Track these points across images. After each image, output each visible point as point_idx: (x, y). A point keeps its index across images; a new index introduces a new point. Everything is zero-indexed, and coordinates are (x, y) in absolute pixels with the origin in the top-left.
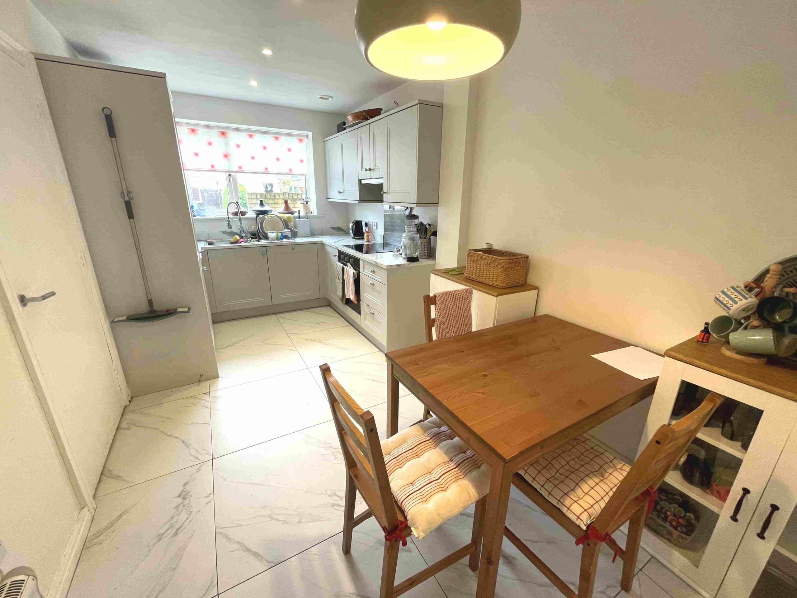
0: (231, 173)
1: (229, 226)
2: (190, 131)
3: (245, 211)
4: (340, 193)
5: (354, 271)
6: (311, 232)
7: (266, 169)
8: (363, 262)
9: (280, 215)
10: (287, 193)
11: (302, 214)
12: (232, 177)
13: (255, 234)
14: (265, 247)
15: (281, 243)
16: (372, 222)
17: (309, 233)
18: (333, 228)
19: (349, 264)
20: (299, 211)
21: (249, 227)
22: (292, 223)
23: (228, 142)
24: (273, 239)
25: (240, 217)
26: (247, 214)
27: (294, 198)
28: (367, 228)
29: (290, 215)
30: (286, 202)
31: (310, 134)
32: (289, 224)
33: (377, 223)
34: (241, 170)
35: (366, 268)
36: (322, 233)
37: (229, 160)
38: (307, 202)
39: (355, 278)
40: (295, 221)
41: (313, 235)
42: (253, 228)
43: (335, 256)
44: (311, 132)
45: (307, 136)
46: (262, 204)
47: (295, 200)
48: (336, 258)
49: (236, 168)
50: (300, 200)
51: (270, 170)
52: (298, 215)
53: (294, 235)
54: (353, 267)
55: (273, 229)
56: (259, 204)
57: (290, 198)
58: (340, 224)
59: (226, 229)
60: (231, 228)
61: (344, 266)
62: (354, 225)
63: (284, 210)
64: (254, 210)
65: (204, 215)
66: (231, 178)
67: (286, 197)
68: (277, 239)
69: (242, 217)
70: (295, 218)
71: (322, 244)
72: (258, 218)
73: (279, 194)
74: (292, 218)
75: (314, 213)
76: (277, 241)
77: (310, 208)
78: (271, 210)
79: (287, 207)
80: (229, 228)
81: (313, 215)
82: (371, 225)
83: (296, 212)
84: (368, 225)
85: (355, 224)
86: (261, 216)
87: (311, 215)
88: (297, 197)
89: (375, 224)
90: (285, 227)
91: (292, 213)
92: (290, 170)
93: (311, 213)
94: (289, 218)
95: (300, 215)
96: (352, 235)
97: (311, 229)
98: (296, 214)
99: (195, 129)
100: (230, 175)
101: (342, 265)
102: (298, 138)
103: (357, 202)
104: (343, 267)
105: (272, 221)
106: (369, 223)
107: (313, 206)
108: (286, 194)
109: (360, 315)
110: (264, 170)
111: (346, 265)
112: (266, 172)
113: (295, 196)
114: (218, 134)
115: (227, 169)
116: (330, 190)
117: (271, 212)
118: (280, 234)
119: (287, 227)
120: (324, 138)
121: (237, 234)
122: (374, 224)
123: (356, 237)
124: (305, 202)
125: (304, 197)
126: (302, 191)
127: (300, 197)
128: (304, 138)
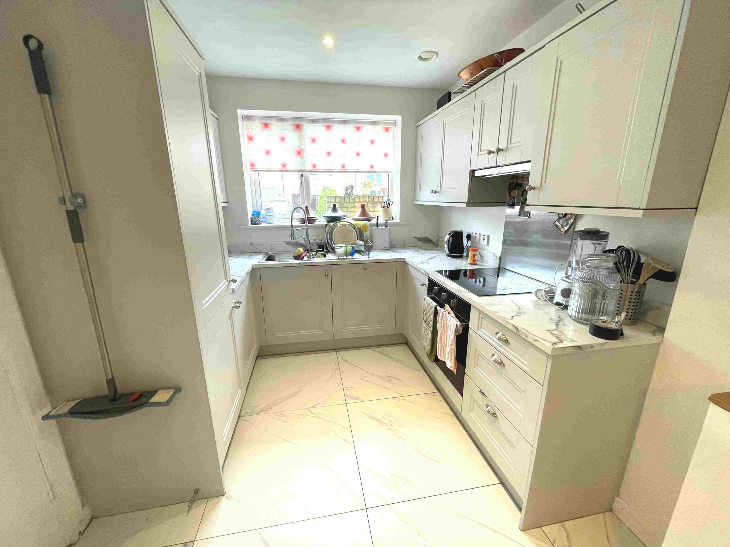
0: (305, 173)
1: (292, 236)
2: (263, 126)
3: (315, 217)
4: (436, 192)
5: (459, 323)
6: (390, 243)
7: (343, 166)
8: (480, 313)
9: (354, 222)
10: (368, 196)
11: (381, 221)
12: (305, 177)
13: (323, 246)
14: (330, 266)
15: (350, 261)
16: (480, 234)
17: (388, 245)
18: (419, 239)
19: (447, 306)
20: (378, 217)
21: (315, 237)
22: (368, 233)
23: (303, 135)
24: (341, 255)
25: (306, 226)
26: (317, 220)
27: (374, 201)
28: (469, 242)
29: (366, 222)
30: (363, 206)
31: (399, 118)
32: (364, 233)
33: (488, 236)
34: (315, 170)
35: (483, 326)
36: (404, 246)
37: (302, 157)
38: (388, 206)
39: (457, 334)
40: (372, 230)
41: (392, 247)
42: (322, 238)
43: (423, 285)
44: (401, 116)
45: (395, 124)
46: (334, 209)
47: (376, 203)
48: (425, 289)
49: (309, 167)
50: (381, 203)
51: (347, 168)
52: (376, 222)
53: (369, 248)
54: (455, 313)
55: (344, 241)
56: (331, 209)
57: (370, 200)
58: (429, 234)
59: (289, 239)
60: (294, 238)
61: (438, 308)
62: (451, 238)
63: (359, 216)
64: (325, 216)
65: (271, 222)
66: (303, 179)
67: (366, 200)
68: (346, 254)
69: (308, 224)
70: (373, 225)
71: (403, 263)
72: (328, 226)
73: (359, 197)
74: (369, 226)
75: (396, 219)
76: (345, 257)
77: (391, 213)
78: (345, 216)
79: (364, 212)
80: (292, 239)
81: (394, 221)
82: (478, 239)
83: (374, 218)
84: (472, 237)
85: (452, 236)
86: (332, 224)
87: (392, 221)
88: (378, 199)
89: (486, 238)
90: (359, 238)
91: (369, 220)
92: (372, 167)
93: (393, 218)
94: (364, 226)
95: (379, 222)
96: (447, 252)
97: (390, 240)
98: (374, 221)
99: (268, 123)
100: (302, 175)
101: (434, 304)
102: (384, 126)
103: (465, 205)
104: (436, 308)
105: (344, 231)
106: (474, 235)
107: (395, 211)
108: (366, 196)
109: (462, 394)
110: (339, 168)
111: (442, 306)
112: (343, 170)
113: (376, 199)
114: (292, 127)
115: (298, 167)
116: (420, 189)
117: (345, 218)
118: (350, 249)
119: (361, 237)
120: (416, 123)
121: (301, 245)
122: (482, 237)
123: (452, 254)
124: (386, 206)
125: (385, 199)
126: (384, 193)
127: (381, 200)
128: (392, 127)
